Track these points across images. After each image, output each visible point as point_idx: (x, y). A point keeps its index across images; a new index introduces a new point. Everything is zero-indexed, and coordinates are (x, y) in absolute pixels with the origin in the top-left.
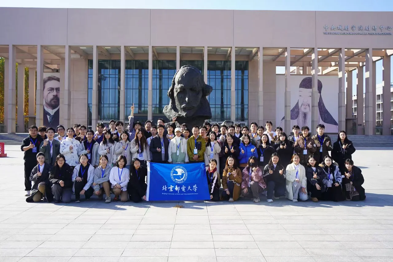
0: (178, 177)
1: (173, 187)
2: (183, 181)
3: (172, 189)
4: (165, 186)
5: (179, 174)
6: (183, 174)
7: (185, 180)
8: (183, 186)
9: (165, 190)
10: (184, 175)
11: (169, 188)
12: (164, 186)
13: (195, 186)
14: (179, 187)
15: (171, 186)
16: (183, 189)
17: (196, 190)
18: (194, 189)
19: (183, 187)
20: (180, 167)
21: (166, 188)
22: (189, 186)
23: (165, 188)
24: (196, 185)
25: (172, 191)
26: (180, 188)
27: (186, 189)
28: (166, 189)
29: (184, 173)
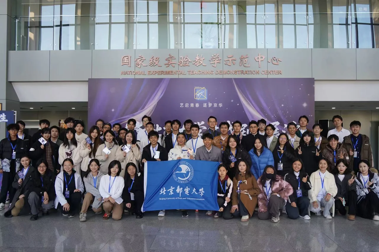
0: (182, 175)
1: (174, 188)
2: (187, 181)
3: (172, 192)
4: (164, 188)
5: (184, 171)
6: (188, 172)
7: (190, 179)
8: (187, 187)
9: (163, 193)
10: (190, 173)
11: (168, 191)
12: (162, 189)
13: (201, 190)
14: (182, 188)
15: (172, 187)
16: (187, 190)
17: (202, 194)
18: (200, 193)
19: (187, 189)
20: (185, 163)
21: (165, 190)
22: (194, 188)
23: (163, 191)
24: (203, 188)
25: (173, 193)
26: (183, 190)
27: (190, 192)
28: (165, 192)
29: (190, 171)
